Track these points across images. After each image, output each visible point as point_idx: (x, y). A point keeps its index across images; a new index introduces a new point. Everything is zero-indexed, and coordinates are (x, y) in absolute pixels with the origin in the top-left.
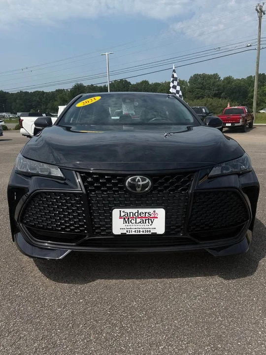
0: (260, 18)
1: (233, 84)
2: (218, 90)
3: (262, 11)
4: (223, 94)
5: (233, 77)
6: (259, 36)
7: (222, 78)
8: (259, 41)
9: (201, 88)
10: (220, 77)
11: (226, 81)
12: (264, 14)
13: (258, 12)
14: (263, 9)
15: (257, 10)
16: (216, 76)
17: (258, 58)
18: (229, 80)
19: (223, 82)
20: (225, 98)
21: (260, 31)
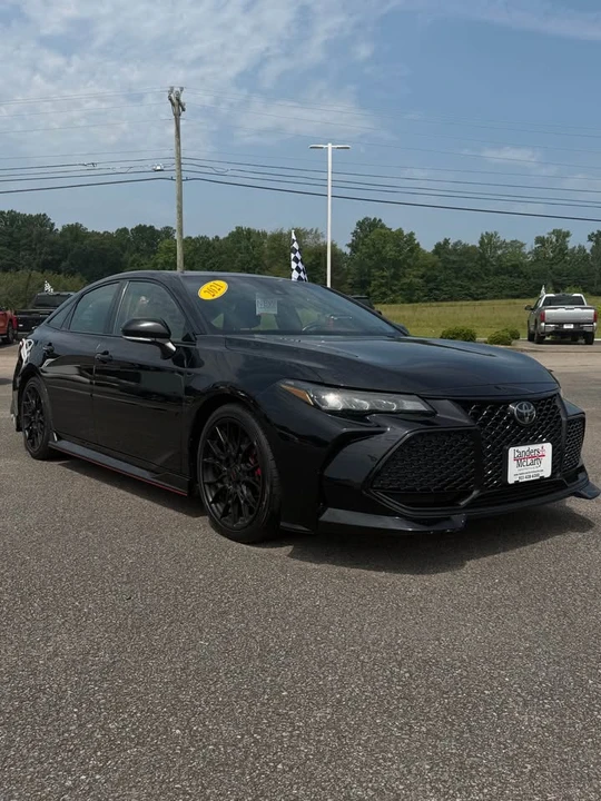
0: (177, 116)
1: (86, 242)
2: (52, 253)
3: (180, 104)
4: (63, 264)
5: (85, 226)
6: (179, 154)
7: (59, 227)
8: (180, 164)
9: (9, 245)
10: (53, 224)
11: (68, 234)
12: (184, 110)
13: (173, 104)
14: (182, 100)
15: (171, 100)
16: (42, 221)
17: (180, 198)
18: (75, 232)
19: (61, 234)
20: (73, 274)
21: (179, 144)
